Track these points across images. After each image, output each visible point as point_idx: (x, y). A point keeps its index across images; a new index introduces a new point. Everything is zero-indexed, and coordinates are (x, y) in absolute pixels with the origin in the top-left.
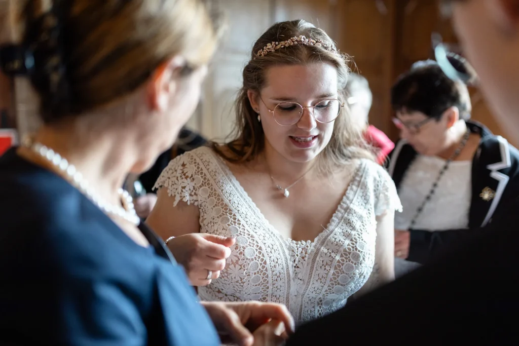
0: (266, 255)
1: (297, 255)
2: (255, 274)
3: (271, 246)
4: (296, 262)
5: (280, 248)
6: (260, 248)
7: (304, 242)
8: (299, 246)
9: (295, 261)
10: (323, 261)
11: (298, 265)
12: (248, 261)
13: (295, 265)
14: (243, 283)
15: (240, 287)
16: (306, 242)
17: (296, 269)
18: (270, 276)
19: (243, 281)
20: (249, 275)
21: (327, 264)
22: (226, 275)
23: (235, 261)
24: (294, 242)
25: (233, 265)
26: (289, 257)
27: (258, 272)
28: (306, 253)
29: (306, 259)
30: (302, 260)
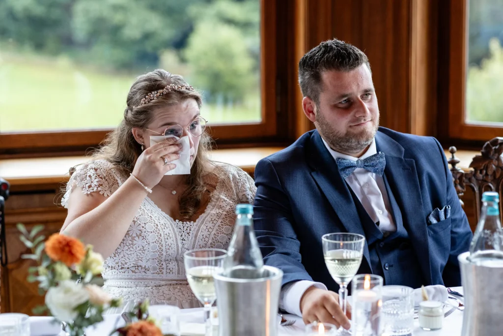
0: (161, 230)
1: (184, 232)
2: (153, 243)
3: (164, 225)
4: (183, 237)
5: (170, 226)
6: (157, 225)
7: (188, 223)
8: (184, 225)
9: (182, 235)
10: (203, 235)
11: (184, 239)
12: (149, 234)
13: (182, 238)
14: (145, 250)
15: (142, 254)
16: (190, 222)
17: (183, 241)
18: (164, 245)
19: (145, 249)
20: (149, 244)
21: (206, 237)
22: (132, 246)
23: (138, 234)
24: (181, 222)
25: (137, 237)
26: (177, 233)
27: (155, 242)
28: (190, 230)
29: (191, 234)
30: (187, 235)
